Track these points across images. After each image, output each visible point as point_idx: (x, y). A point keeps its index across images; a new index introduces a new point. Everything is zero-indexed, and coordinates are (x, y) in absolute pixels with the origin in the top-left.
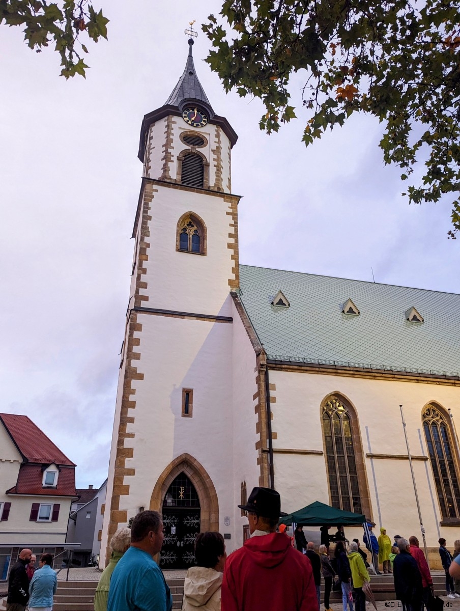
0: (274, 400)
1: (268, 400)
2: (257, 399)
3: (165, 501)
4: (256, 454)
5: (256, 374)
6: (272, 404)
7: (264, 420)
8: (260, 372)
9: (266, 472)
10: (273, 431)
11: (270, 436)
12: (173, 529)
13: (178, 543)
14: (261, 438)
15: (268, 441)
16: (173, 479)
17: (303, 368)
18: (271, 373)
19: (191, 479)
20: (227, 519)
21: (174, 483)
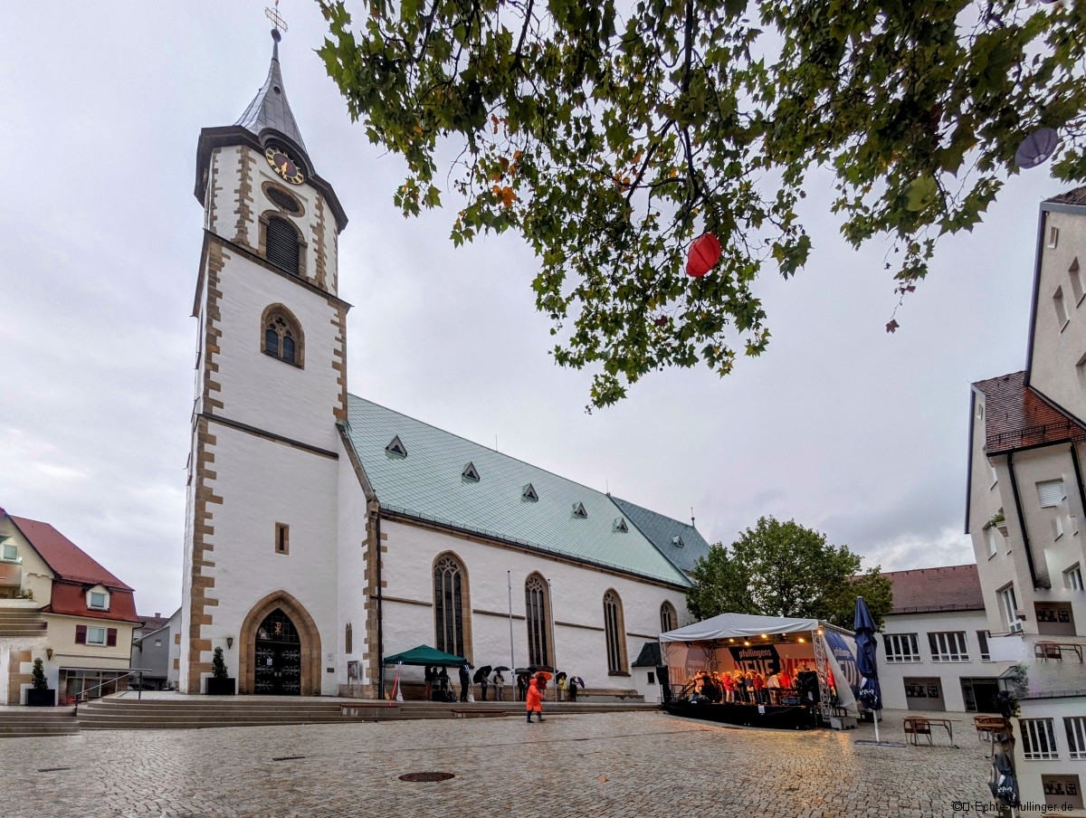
0: (385, 550)
1: (379, 549)
2: (367, 546)
3: (258, 636)
4: (364, 599)
5: (366, 520)
6: (382, 554)
7: (374, 568)
8: (370, 519)
9: (375, 617)
10: (383, 579)
11: (380, 584)
12: (270, 661)
13: (276, 674)
14: (369, 583)
15: (377, 588)
16: (267, 614)
17: (418, 523)
18: (383, 523)
19: (289, 616)
20: (330, 656)
21: (268, 618)
